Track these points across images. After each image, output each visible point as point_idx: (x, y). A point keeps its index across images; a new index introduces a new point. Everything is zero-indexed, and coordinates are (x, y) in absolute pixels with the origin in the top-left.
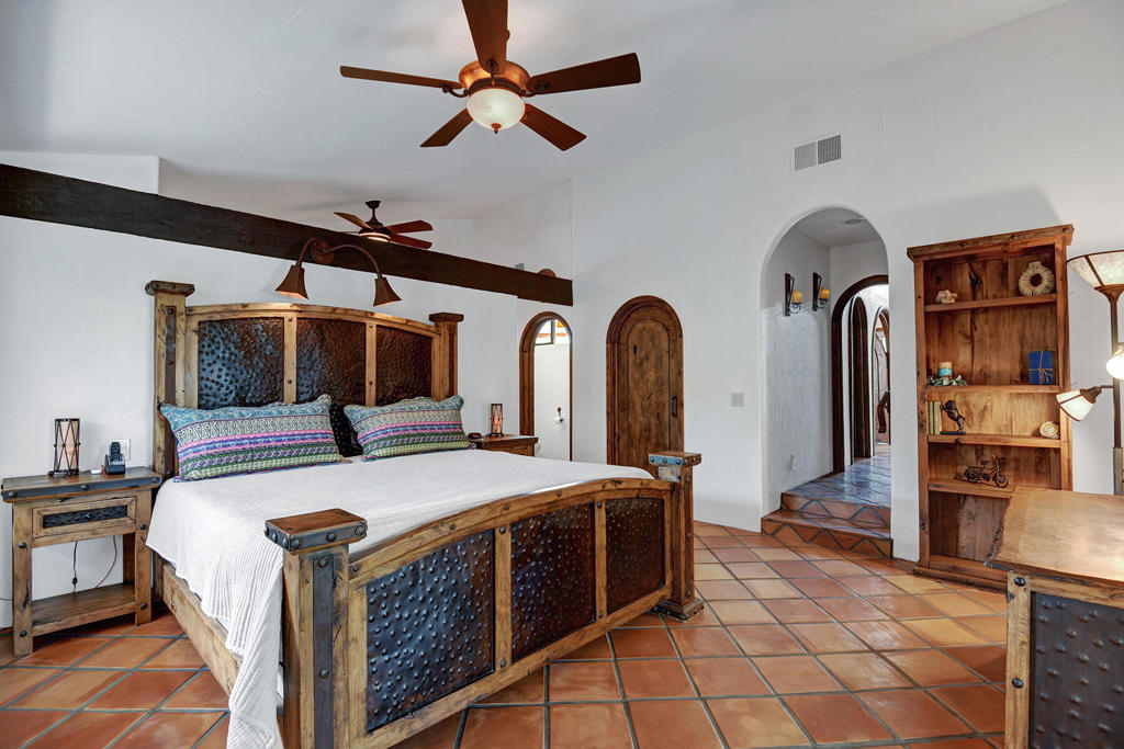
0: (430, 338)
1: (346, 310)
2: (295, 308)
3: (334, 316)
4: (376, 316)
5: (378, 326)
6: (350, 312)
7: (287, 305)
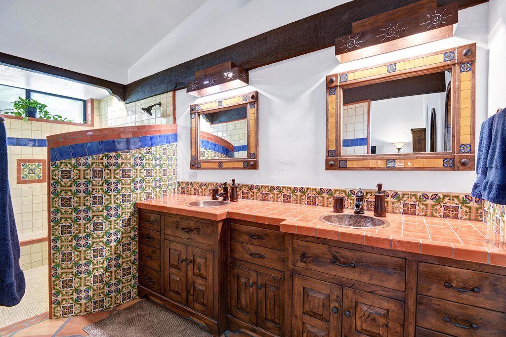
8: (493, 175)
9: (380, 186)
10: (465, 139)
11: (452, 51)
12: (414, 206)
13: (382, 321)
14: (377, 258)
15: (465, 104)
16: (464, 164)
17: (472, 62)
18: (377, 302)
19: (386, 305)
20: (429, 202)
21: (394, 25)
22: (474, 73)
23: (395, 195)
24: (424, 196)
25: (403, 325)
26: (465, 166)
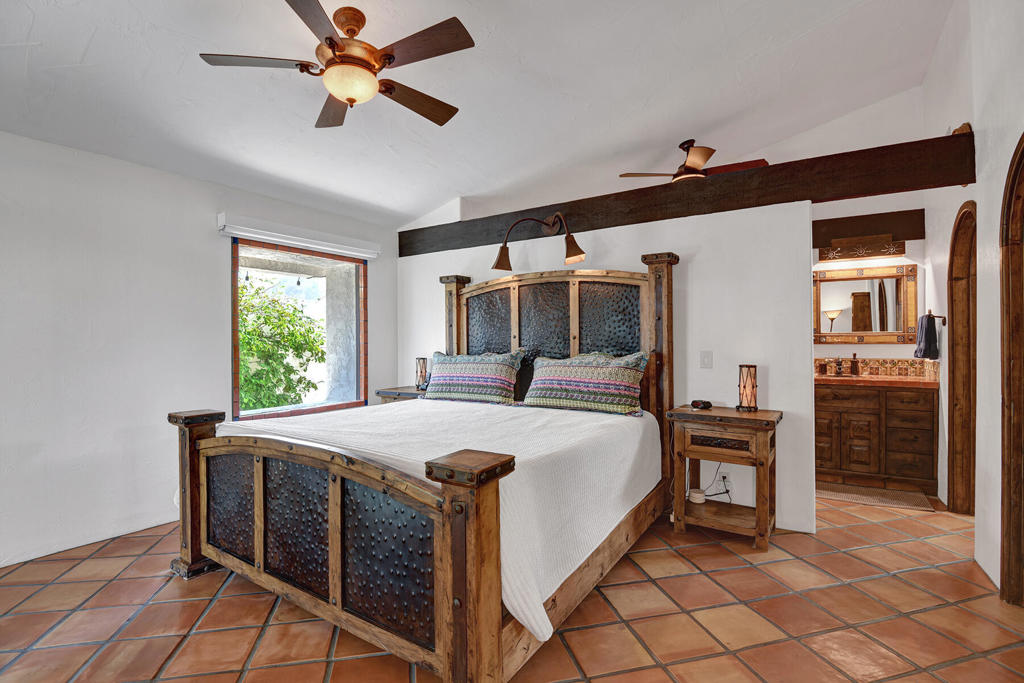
0: (637, 287)
1: (551, 273)
2: (516, 279)
3: (543, 280)
4: (577, 273)
5: (580, 283)
6: (554, 275)
7: (510, 278)
8: (922, 345)
9: (855, 355)
10: (912, 324)
11: (902, 267)
12: (877, 369)
13: (866, 428)
14: (863, 392)
15: (911, 302)
16: (911, 340)
17: (915, 276)
18: (863, 417)
19: (868, 419)
20: (889, 365)
21: (863, 247)
22: (916, 283)
23: (864, 361)
24: (885, 362)
25: (879, 429)
26: (911, 341)
